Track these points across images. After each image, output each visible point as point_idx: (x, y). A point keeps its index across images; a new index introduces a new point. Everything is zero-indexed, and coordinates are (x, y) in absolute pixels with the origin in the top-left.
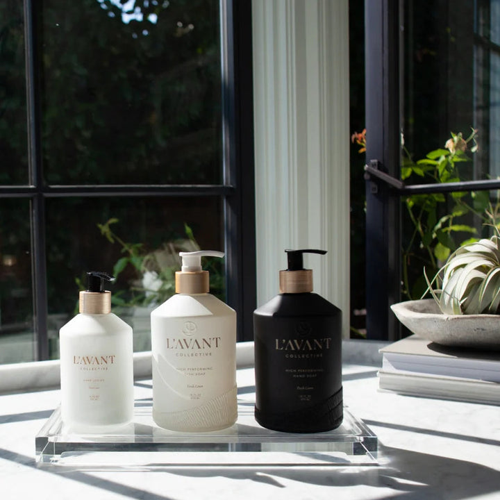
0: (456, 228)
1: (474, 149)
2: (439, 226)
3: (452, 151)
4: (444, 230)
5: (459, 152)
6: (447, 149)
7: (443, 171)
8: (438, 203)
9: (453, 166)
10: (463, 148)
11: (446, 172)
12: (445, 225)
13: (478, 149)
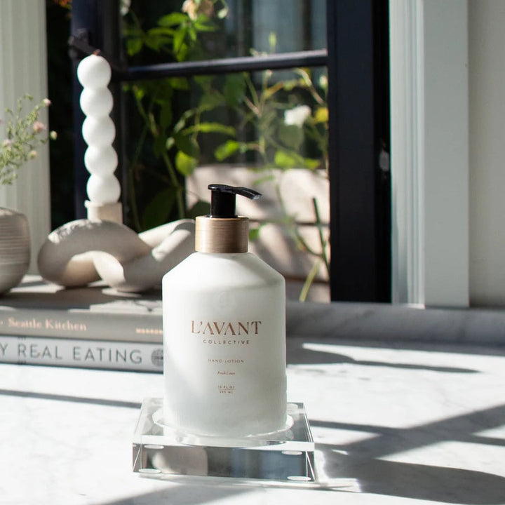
0: (205, 127)
1: (222, 14)
2: (181, 124)
3: (192, 16)
4: (188, 131)
5: (203, 18)
6: (186, 14)
7: (181, 46)
8: (176, 91)
9: (193, 36)
10: (209, 11)
11: (184, 47)
12: (190, 123)
13: (228, 14)
